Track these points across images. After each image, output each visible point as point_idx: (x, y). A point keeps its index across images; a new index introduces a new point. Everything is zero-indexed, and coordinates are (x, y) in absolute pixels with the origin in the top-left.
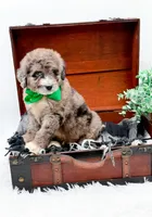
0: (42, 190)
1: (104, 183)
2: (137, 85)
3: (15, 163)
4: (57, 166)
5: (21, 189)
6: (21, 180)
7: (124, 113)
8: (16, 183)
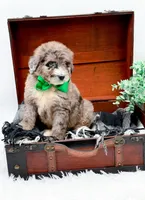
0: (37, 178)
1: (97, 171)
2: (132, 75)
3: (11, 151)
4: (51, 155)
5: (16, 176)
6: (17, 168)
7: (118, 103)
8: (12, 171)
